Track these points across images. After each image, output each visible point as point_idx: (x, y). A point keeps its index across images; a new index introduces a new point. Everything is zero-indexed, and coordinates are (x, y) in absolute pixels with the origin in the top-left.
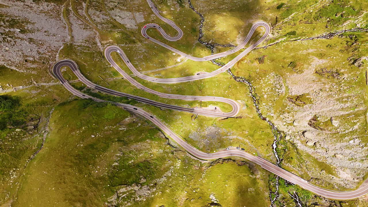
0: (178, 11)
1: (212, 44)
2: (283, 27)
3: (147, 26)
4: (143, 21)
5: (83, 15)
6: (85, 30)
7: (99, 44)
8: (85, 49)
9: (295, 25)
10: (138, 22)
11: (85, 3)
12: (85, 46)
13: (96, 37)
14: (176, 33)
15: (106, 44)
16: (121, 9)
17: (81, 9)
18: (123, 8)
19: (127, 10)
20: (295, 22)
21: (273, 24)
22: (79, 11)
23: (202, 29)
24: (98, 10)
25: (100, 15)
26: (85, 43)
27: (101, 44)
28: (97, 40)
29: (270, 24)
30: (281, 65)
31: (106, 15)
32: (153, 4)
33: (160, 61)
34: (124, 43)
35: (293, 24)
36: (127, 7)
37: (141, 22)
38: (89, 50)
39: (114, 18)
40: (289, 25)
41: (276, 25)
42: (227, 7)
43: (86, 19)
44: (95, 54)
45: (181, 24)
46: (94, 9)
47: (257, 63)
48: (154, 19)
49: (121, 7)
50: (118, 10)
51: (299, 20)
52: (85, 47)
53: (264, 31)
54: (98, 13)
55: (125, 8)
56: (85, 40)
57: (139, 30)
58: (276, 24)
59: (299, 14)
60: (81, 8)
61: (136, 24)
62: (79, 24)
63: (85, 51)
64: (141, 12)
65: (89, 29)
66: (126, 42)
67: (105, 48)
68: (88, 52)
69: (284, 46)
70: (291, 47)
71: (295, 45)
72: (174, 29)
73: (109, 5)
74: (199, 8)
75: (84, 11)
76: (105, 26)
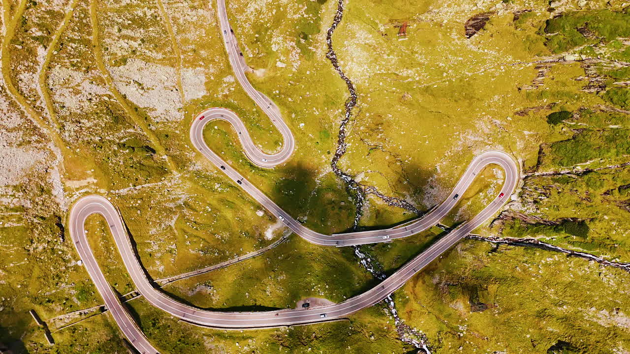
0: (294, 70)
1: (363, 187)
2: (554, 193)
3: (208, 114)
4: (201, 94)
5: (31, 90)
6: (21, 150)
7: (58, 191)
8: (8, 219)
9: (588, 199)
10: (188, 97)
11: (46, 48)
12: (12, 206)
13: (53, 168)
14: (276, 143)
15: (77, 189)
16: (147, 60)
17: (29, 69)
18: (154, 54)
19: (162, 61)
20: (591, 190)
21: (529, 164)
22: (22, 77)
23: (345, 129)
24: (79, 69)
25: (83, 84)
26: (14, 195)
27: (65, 190)
28: (55, 178)
29: (520, 161)
30: (528, 336)
31: (101, 82)
32: (236, 42)
33: (218, 239)
34: (131, 185)
35: (584, 196)
36: (165, 53)
37: (195, 98)
38: (20, 219)
39: (124, 90)
40: (571, 190)
41: (536, 174)
42: (417, 79)
43: (38, 104)
44: (37, 229)
45: (293, 116)
46: (68, 64)
47: (464, 303)
48: (229, 90)
49: (149, 54)
50: (139, 63)
51: (604, 190)
52: (12, 209)
53: (500, 182)
54: (78, 76)
55: (160, 56)
56: (15, 187)
57: (187, 123)
58: (537, 170)
59: (608, 166)
60: (28, 66)
61: (182, 106)
62: (11, 126)
63: (6, 225)
64: (200, 66)
65: (35, 144)
66: (137, 179)
67: (72, 199)
68: (15, 225)
69: (547, 265)
70: (567, 278)
71: (580, 274)
72: (275, 129)
73: (113, 49)
74: (350, 63)
75: (36, 76)
76: (88, 125)
